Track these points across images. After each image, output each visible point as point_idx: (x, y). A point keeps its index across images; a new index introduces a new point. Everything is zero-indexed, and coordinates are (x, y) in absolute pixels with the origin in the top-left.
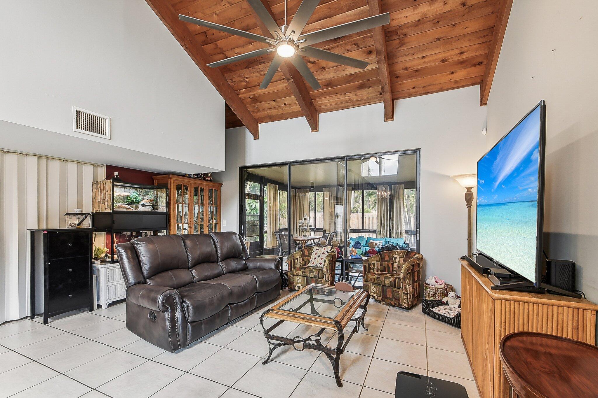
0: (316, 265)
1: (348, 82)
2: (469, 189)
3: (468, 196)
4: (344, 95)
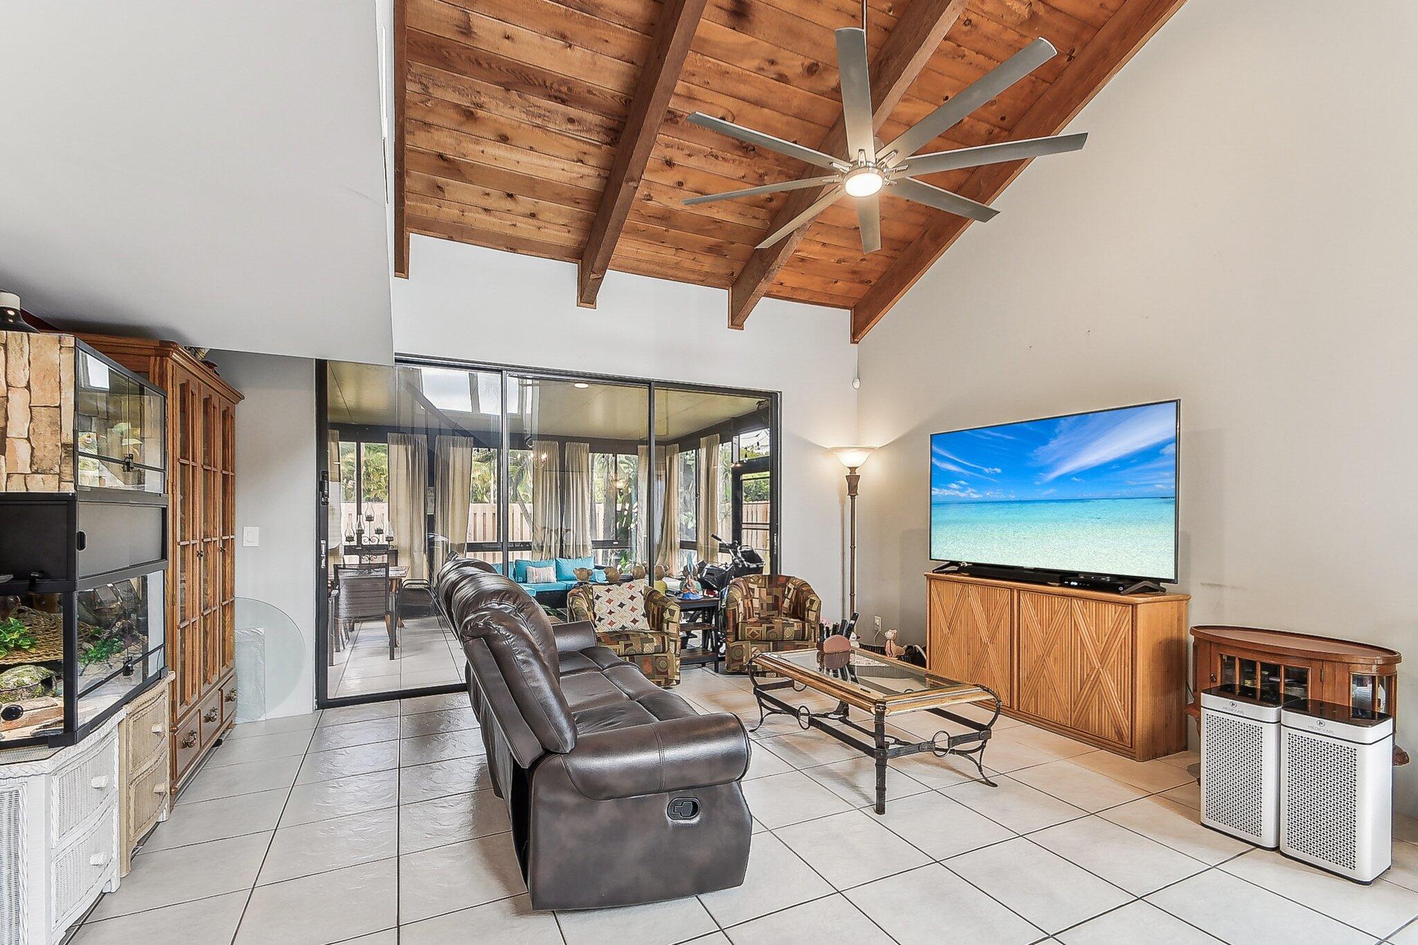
0: (623, 627)
1: (699, 231)
2: (853, 469)
3: (853, 480)
4: (673, 251)
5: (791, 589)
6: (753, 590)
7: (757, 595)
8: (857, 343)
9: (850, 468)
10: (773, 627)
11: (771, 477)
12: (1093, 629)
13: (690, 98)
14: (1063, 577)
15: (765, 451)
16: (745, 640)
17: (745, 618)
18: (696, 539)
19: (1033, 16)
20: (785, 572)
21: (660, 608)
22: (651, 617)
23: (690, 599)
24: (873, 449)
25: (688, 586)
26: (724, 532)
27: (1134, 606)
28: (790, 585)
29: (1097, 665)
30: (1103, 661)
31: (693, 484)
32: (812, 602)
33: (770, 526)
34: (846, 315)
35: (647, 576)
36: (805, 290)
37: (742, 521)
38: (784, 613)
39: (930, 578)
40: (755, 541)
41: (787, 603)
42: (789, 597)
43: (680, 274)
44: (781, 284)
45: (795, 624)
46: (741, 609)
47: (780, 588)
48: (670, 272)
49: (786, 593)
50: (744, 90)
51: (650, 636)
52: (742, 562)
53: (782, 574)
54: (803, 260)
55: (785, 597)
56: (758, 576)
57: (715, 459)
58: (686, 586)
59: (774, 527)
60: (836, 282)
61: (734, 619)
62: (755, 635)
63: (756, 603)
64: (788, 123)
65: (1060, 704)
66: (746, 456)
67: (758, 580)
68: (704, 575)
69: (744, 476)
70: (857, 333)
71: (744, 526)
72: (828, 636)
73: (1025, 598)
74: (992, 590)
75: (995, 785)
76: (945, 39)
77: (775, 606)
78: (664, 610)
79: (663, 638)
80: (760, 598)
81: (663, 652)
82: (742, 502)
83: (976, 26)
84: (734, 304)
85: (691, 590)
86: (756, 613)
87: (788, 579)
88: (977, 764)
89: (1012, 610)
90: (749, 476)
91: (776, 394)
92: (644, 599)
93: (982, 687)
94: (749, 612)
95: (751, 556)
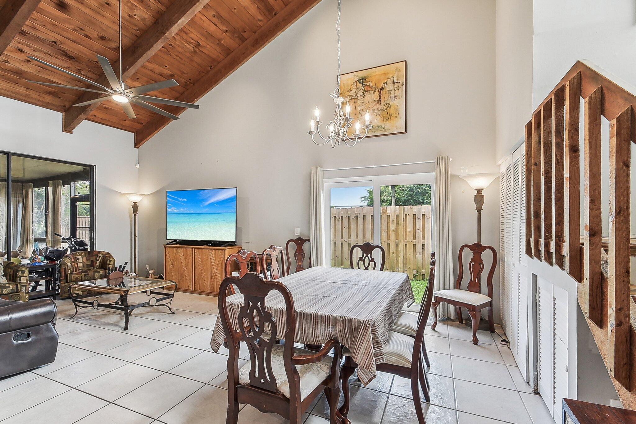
2: (135, 203)
3: (135, 208)
4: (25, 89)
5: (100, 257)
6: (78, 259)
7: (80, 261)
8: (138, 148)
9: (134, 202)
10: (88, 274)
11: (90, 205)
12: (215, 259)
13: (34, 28)
14: (207, 243)
15: (87, 192)
16: (72, 282)
17: (73, 272)
18: (46, 237)
19: (195, 51)
20: (98, 249)
21: (15, 270)
22: (8, 276)
23: (37, 265)
24: (145, 195)
25: (35, 259)
26: (65, 232)
27: (225, 250)
28: (100, 255)
29: (216, 270)
30: (217, 269)
31: (43, 207)
32: (110, 261)
33: (90, 229)
34: (132, 135)
35: (6, 256)
36: (109, 121)
37: (77, 226)
38: (96, 268)
39: (165, 247)
40: (83, 236)
41: (98, 263)
42: (100, 260)
43: (30, 100)
44: (95, 116)
45: (101, 271)
46: (70, 267)
47: (94, 257)
48: (22, 98)
49: (98, 258)
50: (66, 34)
51: (7, 285)
52: (74, 246)
53: (97, 250)
54: (106, 108)
55: (97, 260)
56: (82, 252)
57: (59, 194)
58: (34, 259)
59: (92, 228)
60: (125, 120)
61: (65, 272)
62: (78, 278)
63: (80, 265)
64: (92, 54)
65: (206, 285)
66: (79, 193)
67: (82, 254)
68: (47, 254)
69: (78, 203)
70: (137, 144)
71: (78, 229)
72: (112, 272)
73: (197, 251)
74: (187, 249)
75: (175, 313)
76: (162, 47)
77: (92, 265)
78: (18, 271)
79: (17, 286)
80: (83, 262)
81: (16, 293)
82: (77, 216)
83: (174, 47)
84: (66, 121)
85: (37, 261)
86: (80, 270)
87: (99, 252)
88: (168, 307)
89: (193, 256)
90: (81, 203)
91: (93, 166)
92: (3, 267)
93: (171, 281)
94: (75, 269)
95: (82, 243)
